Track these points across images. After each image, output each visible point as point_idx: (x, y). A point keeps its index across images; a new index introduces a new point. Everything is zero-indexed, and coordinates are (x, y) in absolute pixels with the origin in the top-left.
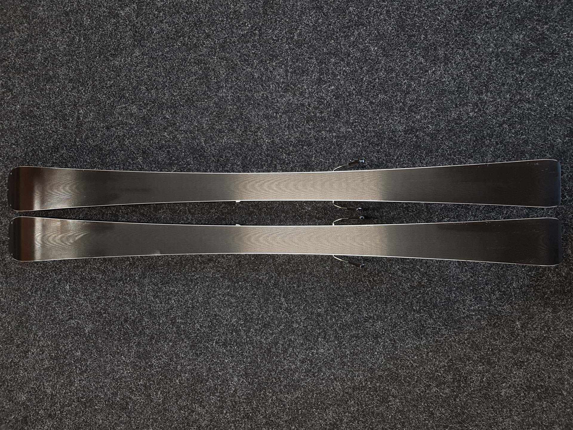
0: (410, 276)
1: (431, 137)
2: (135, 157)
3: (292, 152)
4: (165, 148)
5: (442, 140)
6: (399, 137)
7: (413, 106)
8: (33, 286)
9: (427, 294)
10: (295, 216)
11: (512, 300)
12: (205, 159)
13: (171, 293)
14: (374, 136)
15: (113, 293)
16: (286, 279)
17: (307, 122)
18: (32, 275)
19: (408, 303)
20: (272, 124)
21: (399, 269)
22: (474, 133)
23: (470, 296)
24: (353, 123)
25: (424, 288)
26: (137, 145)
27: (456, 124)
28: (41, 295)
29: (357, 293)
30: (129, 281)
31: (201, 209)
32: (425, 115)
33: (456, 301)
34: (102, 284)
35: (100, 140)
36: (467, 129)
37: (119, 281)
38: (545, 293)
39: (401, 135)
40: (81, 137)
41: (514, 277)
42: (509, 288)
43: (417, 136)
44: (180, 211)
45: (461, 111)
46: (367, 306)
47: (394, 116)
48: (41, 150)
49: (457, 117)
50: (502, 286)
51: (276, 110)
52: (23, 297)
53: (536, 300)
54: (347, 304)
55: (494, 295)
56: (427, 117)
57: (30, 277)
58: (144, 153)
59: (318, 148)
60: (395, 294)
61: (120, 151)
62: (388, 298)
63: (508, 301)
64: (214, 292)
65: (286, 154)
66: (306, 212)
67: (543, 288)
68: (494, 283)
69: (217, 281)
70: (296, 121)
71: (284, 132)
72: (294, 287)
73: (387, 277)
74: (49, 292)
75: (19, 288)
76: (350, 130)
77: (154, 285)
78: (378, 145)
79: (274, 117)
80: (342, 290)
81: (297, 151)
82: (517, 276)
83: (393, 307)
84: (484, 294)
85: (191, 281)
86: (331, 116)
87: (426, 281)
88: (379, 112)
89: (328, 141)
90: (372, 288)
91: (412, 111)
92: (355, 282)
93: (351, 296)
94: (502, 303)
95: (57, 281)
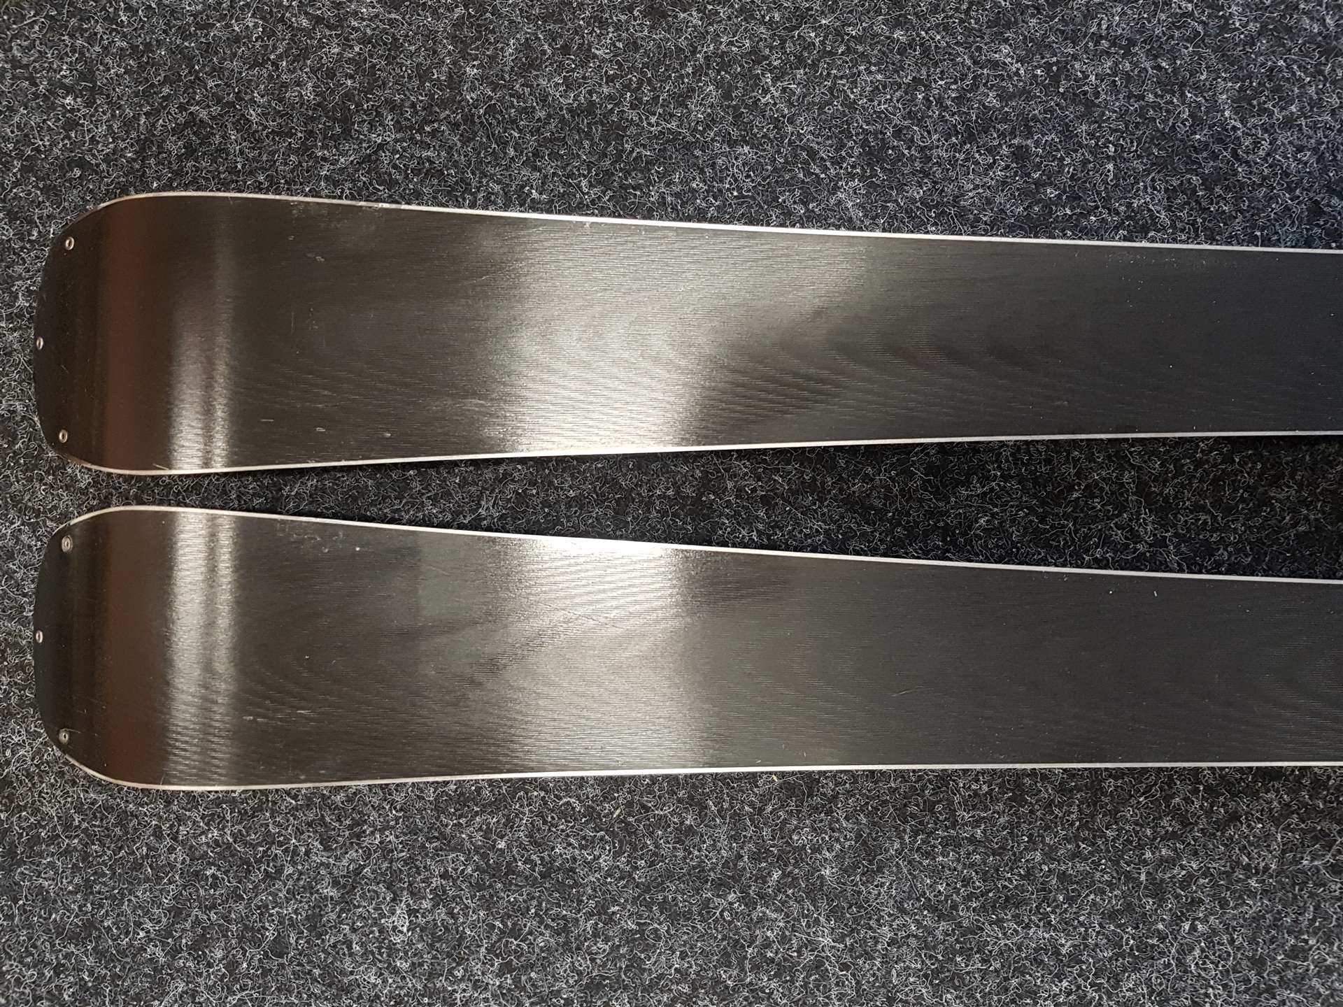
2: (818, 180)
4: (1002, 135)
8: (177, 913)
12: (1238, 199)
13: (1038, 962)
15: (683, 956)
18: (171, 850)
26: (829, 110)
28: (232, 966)
30: (779, 889)
31: (1215, 481)
34: (615, 901)
35: (610, 79)
37: (721, 886)
40: (493, 58)
44: (1089, 492)
48: (243, 124)
52: (116, 977)
57: (162, 861)
58: (873, 155)
61: (733, 144)
64: (1298, 953)
69: (1312, 895)
74: (279, 947)
75: (89, 925)
77: (934, 910)
85: (1158, 891)
95: (335, 883)
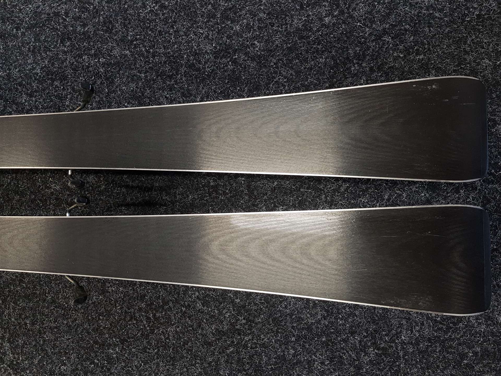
0: (216, 312)
1: (258, 63)
3: (36, 91)
5: (277, 67)
6: (206, 63)
7: (230, 9)
9: (245, 346)
10: (35, 200)
11: (399, 366)
14: (165, 62)
16: (14, 309)
17: (62, 42)
19: (211, 362)
20: (10, 46)
21: (198, 297)
22: (331, 52)
23: (321, 355)
24: (132, 41)
25: (239, 334)
27: (301, 38)
29: (127, 341)
32: (248, 24)
33: (297, 363)
36: (320, 47)
38: (463, 356)
39: (208, 59)
41: (404, 322)
42: (394, 341)
43: (235, 62)
45: (309, 16)
46: (141, 365)
47: (198, 27)
49: (303, 26)
50: (381, 339)
51: (18, 24)
53: (445, 368)
54: (109, 359)
55: (366, 354)
56: (252, 27)
59: (75, 84)
60: (190, 344)
62: (177, 351)
63: (391, 368)
65: (27, 94)
66: (52, 193)
67: (460, 344)
68: (367, 331)
70: (45, 41)
71: (27, 60)
72: (26, 324)
73: (177, 313)
76: (128, 52)
78: (170, 77)
79: (14, 36)
80: (101, 334)
81: (44, 90)
82: (409, 319)
83: (185, 370)
84: (348, 352)
86: (98, 30)
87: (244, 321)
88: (175, 22)
89: (92, 72)
90: (153, 333)
91: (227, 18)
92: (124, 319)
93: (115, 345)
94: (381, 370)
